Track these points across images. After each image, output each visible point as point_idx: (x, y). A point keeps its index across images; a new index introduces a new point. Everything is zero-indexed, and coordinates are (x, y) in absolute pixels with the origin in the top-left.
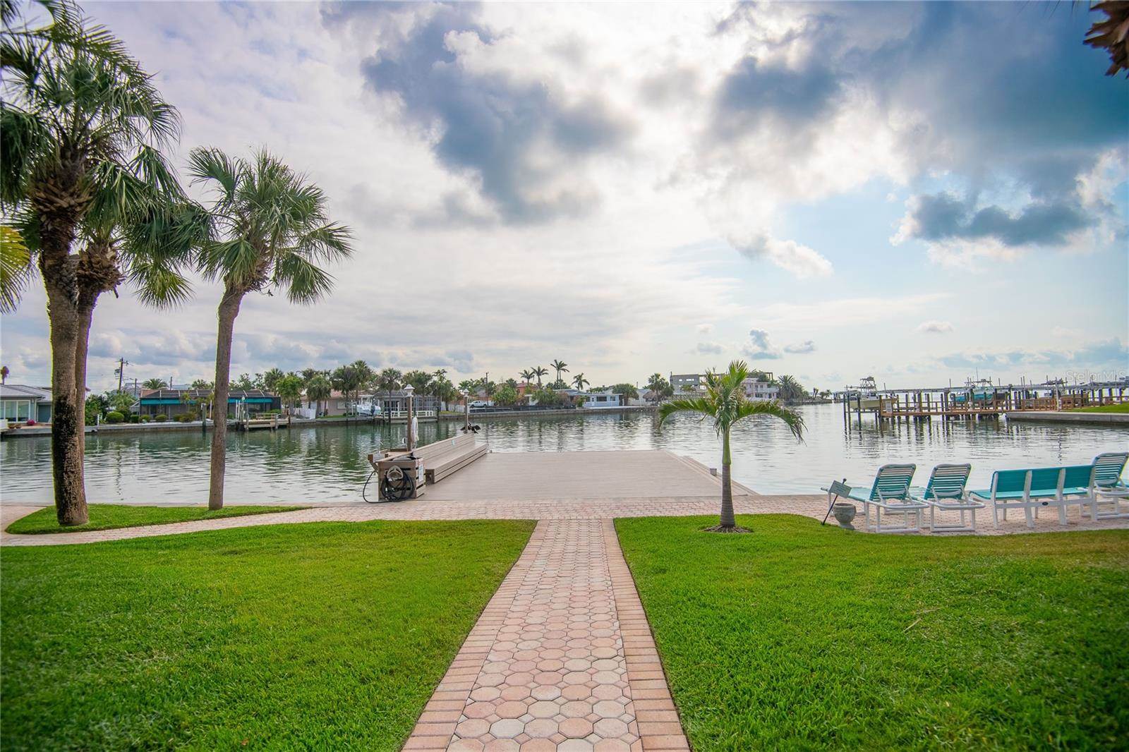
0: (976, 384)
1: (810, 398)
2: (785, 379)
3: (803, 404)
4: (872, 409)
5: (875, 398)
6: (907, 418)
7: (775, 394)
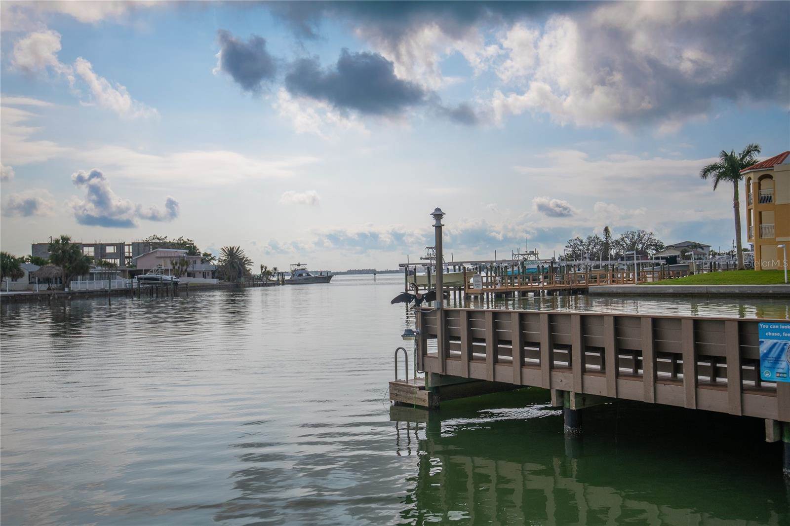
1: (257, 278)
2: (231, 252)
3: (249, 286)
7: (210, 273)
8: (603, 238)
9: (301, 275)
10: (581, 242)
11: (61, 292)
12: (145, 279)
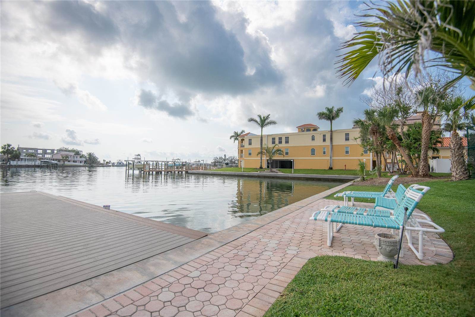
0: (176, 160)
1: (102, 164)
2: (90, 155)
3: (98, 166)
4: (139, 169)
5: (140, 164)
6: (152, 172)
7: (84, 161)
8: (224, 157)
9: (120, 164)
10: (217, 158)
11: (6, 165)
12: (44, 162)
